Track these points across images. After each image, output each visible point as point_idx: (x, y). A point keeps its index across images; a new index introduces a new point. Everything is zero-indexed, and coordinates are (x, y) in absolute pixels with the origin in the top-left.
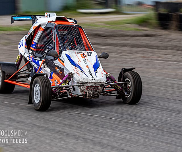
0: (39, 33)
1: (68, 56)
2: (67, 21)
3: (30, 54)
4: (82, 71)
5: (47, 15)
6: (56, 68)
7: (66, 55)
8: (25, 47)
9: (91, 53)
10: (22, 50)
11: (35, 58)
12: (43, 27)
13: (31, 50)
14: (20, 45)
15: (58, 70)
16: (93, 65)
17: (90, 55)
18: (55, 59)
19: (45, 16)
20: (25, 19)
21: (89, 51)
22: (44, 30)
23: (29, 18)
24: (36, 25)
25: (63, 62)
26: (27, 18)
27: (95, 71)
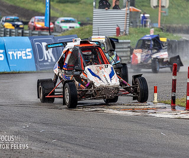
0: (69, 56)
1: (89, 70)
2: (89, 43)
3: (63, 73)
4: (100, 79)
5: (74, 41)
6: (82, 80)
7: (88, 69)
8: (59, 68)
9: (108, 65)
10: (56, 70)
11: (67, 75)
12: (71, 50)
13: (64, 70)
14: (54, 68)
15: (84, 81)
16: (109, 74)
17: (107, 67)
18: (80, 74)
19: (72, 42)
20: (58, 45)
21: (106, 65)
22: (72, 53)
23: (61, 45)
24: (66, 49)
25: (86, 74)
26: (59, 45)
27: (110, 78)
